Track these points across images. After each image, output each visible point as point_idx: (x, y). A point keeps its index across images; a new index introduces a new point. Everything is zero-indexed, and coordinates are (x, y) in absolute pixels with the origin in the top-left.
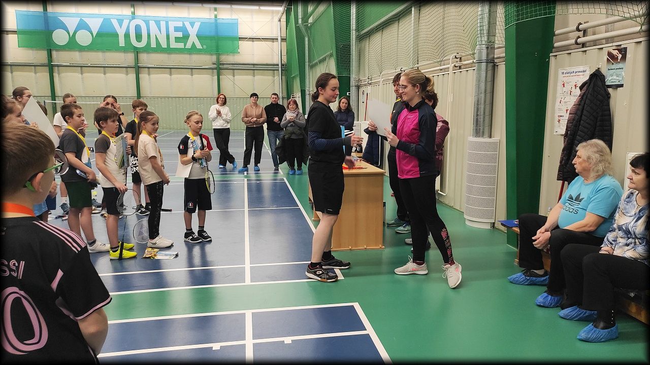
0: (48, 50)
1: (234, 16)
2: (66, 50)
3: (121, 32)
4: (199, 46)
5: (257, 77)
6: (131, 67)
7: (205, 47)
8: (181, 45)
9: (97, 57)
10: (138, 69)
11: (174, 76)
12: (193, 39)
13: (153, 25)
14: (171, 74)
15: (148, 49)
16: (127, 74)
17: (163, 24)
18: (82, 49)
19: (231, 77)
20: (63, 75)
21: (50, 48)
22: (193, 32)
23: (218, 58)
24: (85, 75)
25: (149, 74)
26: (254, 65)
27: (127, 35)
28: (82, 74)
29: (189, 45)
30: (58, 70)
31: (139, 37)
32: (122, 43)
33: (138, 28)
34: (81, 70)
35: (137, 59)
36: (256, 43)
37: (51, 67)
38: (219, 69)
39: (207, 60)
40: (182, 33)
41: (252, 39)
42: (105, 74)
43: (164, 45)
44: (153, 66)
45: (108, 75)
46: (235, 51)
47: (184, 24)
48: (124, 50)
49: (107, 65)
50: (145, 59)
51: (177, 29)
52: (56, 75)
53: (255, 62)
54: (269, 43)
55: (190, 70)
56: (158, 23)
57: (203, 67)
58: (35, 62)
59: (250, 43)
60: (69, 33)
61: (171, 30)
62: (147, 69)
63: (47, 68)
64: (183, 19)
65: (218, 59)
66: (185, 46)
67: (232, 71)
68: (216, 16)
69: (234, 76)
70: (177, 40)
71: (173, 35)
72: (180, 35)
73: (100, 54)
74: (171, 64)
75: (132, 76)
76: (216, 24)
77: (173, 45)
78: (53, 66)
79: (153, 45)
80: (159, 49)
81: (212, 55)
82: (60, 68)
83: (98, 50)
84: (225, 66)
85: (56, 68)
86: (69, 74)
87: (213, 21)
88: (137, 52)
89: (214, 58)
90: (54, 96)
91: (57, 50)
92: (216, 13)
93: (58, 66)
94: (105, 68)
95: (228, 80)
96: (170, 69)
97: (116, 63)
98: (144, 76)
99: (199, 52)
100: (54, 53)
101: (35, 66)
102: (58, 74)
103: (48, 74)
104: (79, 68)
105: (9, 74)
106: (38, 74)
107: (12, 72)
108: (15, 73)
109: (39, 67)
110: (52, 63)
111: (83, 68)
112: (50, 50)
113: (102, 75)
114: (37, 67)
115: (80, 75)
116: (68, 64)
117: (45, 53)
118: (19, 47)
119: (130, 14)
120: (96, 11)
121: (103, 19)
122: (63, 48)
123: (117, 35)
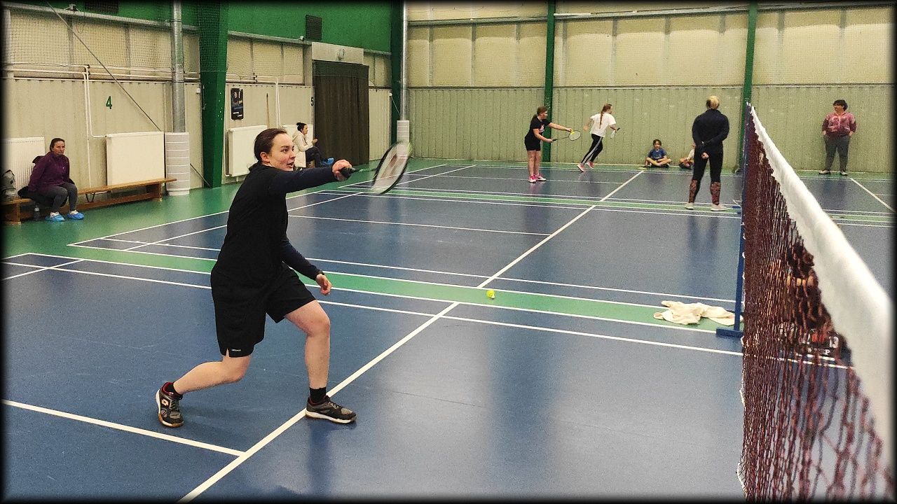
16: (722, 30)
20: (573, 39)
24: (621, 37)
28: (615, 35)
30: (565, 30)
34: (614, 26)
37: (552, 24)
42: (667, 32)
45: (675, 34)
52: (559, 40)
63: (543, 27)
78: (556, 20)
82: (570, 24)
85: (561, 23)
86: (586, 36)
90: (549, 87)
93: (566, 20)
101: (518, 23)
102: (565, 37)
103: (545, 40)
104: (610, 22)
105: (469, 42)
106: (524, 40)
107: (474, 39)
108: (481, 41)
109: (528, 25)
110: (555, 14)
111: (621, 22)
113: (660, 35)
114: (524, 26)
115: (610, 37)
116: (588, 15)
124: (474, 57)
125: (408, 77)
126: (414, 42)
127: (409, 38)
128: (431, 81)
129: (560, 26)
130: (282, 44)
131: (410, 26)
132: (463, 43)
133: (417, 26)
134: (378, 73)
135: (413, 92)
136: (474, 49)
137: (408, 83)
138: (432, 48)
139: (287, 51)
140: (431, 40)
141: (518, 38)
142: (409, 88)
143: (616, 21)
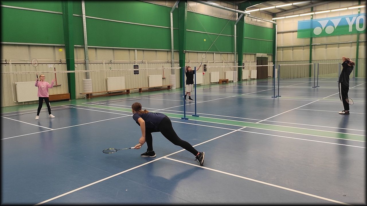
2: (319, 37)
3: (351, 24)
9: (335, 39)
10: (358, 43)
18: (328, 35)
20: (316, 49)
21: (312, 37)
24: (328, 48)
25: (365, 45)
27: (354, 25)
30: (314, 48)
31: (361, 25)
32: (350, 30)
34: (326, 46)
35: (358, 38)
37: (311, 46)
42: (338, 47)
45: (340, 48)
48: (351, 34)
49: (340, 43)
50: (363, 37)
52: (313, 50)
58: (303, 44)
60: (322, 28)
62: (364, 43)
73: (337, 37)
75: (354, 47)
82: (316, 46)
83: (336, 35)
85: (314, 46)
86: (319, 49)
90: (311, 60)
91: (315, 38)
93: (315, 45)
94: (339, 44)
97: (345, 41)
98: (361, 47)
100: (313, 39)
102: (314, 49)
103: (310, 49)
104: (325, 45)
105: (292, 51)
106: (305, 50)
107: (293, 50)
108: (294, 50)
109: (306, 47)
110: (312, 44)
111: (327, 45)
112: (312, 38)
113: (337, 48)
114: (304, 47)
115: (325, 49)
116: (320, 44)
117: (309, 39)
118: (297, 38)
119: (357, 13)
120: (337, 15)
121: (341, 19)
122: (318, 36)
123: (348, 26)
124: (293, 54)
125: (277, 59)
127: (277, 50)
128: (282, 60)
130: (251, 54)
131: (277, 48)
132: (290, 51)
133: (279, 48)
134: (270, 58)
135: (278, 62)
136: (293, 52)
137: (277, 61)
138: (283, 53)
139: (252, 55)
140: (282, 51)
141: (303, 50)
142: (277, 62)
143: (326, 45)
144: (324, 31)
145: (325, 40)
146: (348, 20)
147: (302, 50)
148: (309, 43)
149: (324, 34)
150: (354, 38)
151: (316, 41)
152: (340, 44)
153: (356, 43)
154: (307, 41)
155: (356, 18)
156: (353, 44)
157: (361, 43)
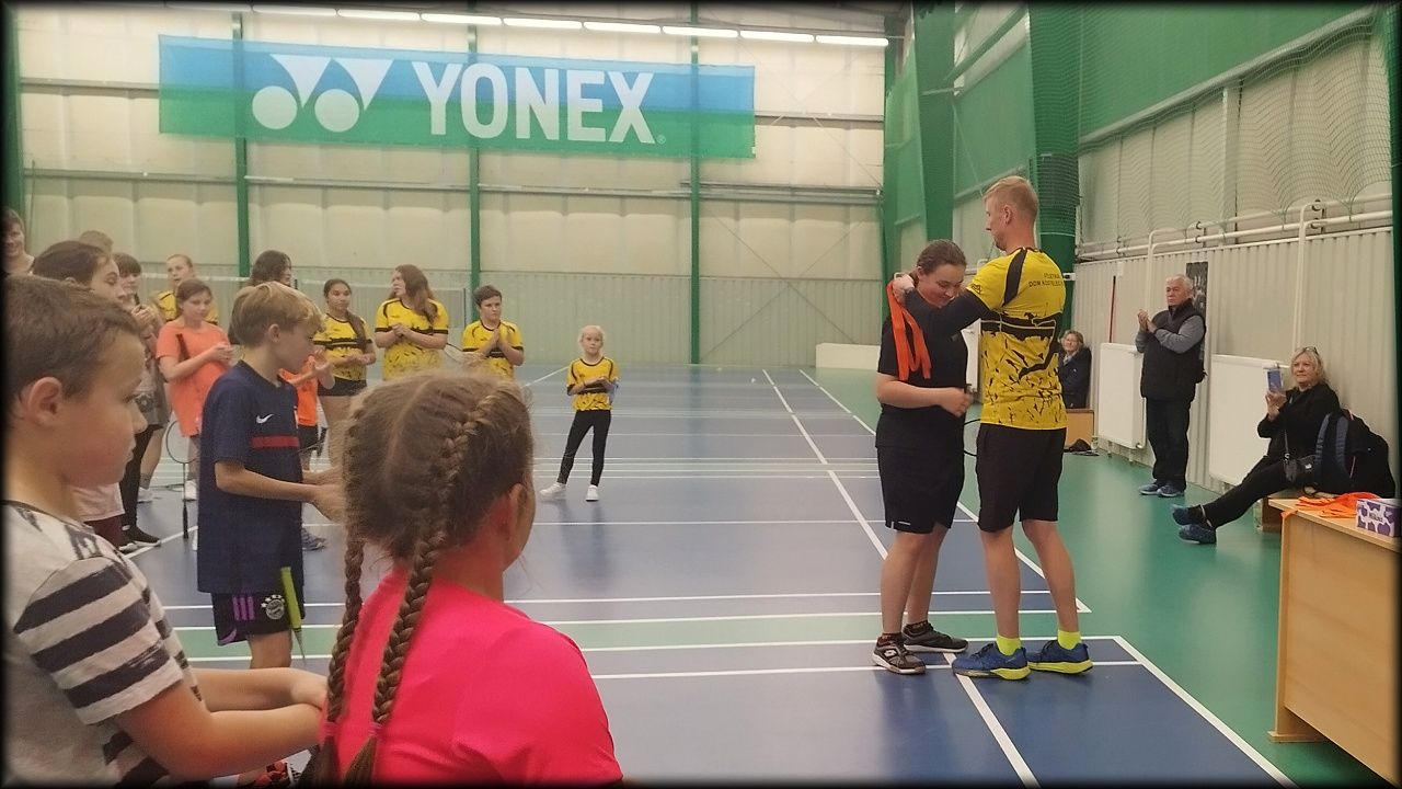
0: (237, 140)
1: (745, 59)
2: (286, 143)
3: (438, 97)
4: (645, 136)
5: (802, 224)
6: (457, 191)
7: (662, 139)
8: (597, 135)
9: (367, 163)
10: (476, 195)
11: (574, 217)
12: (631, 117)
13: (524, 79)
14: (565, 211)
15: (507, 142)
16: (446, 209)
17: (551, 78)
18: (330, 140)
19: (729, 221)
20: (273, 208)
21: (245, 134)
22: (631, 98)
23: (697, 170)
24: (332, 209)
25: (506, 210)
26: (794, 189)
27: (454, 104)
28: (325, 206)
29: (618, 136)
30: (262, 196)
31: (485, 111)
32: (438, 125)
33: (484, 87)
34: (324, 195)
35: (476, 169)
36: (802, 132)
37: (243, 189)
38: (697, 198)
39: (668, 174)
40: (601, 101)
41: (792, 121)
42: (387, 207)
43: (552, 133)
44: (520, 189)
45: (394, 210)
46: (743, 152)
47: (607, 78)
48: (443, 144)
50: (497, 168)
51: (588, 91)
52: (255, 209)
53: (796, 181)
54: (837, 132)
55: (618, 201)
56: (538, 74)
57: (655, 193)
59: (785, 130)
60: (297, 98)
61: (574, 91)
62: (500, 196)
63: (231, 192)
64: (604, 66)
65: (696, 172)
66: (608, 136)
67: (731, 204)
68: (695, 57)
69: (737, 218)
70: (589, 119)
71: (579, 105)
72: (596, 105)
73: (376, 156)
74: (566, 184)
75: (462, 215)
76: (695, 78)
77: (577, 132)
78: (248, 184)
79: (523, 131)
80: (537, 143)
81: (679, 160)
82: (269, 190)
83: (373, 143)
84: (715, 192)
85: (257, 191)
86: (290, 206)
87: (688, 71)
88: (477, 147)
89: (685, 170)
91: (260, 143)
92: (695, 49)
93: (262, 185)
94: (387, 192)
95: (719, 228)
96: (565, 198)
97: (417, 180)
98: (491, 216)
99: (644, 151)
100: (254, 150)
101: (199, 183)
103: (235, 206)
104: (320, 191)
105: (129, 202)
106: (206, 205)
107: (134, 203)
108: (143, 201)
109: (212, 187)
110: (247, 177)
111: (331, 191)
112: (245, 142)
113: (378, 210)
114: (204, 187)
115: (320, 208)
116: (291, 180)
117: (228, 150)
118: (161, 131)
119: (465, 49)
120: (371, 40)
121: (390, 63)
122: (279, 136)
123: (425, 105)
124: (137, 223)
126: (44, 199)
129: (255, 192)
140: (70, 198)
141: (199, 202)
143: (326, 190)
144: (306, 113)
145: (312, 161)
146: (424, 73)
147: (191, 205)
148: (228, 169)
149: (306, 128)
150: (455, 167)
151: (268, 163)
152: (393, 193)
153: (467, 197)
154: (218, 157)
155: (461, 74)
156: (453, 195)
157: (489, 196)
